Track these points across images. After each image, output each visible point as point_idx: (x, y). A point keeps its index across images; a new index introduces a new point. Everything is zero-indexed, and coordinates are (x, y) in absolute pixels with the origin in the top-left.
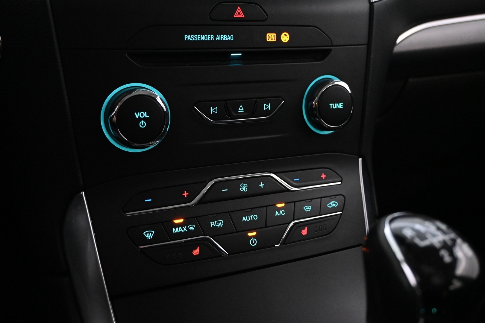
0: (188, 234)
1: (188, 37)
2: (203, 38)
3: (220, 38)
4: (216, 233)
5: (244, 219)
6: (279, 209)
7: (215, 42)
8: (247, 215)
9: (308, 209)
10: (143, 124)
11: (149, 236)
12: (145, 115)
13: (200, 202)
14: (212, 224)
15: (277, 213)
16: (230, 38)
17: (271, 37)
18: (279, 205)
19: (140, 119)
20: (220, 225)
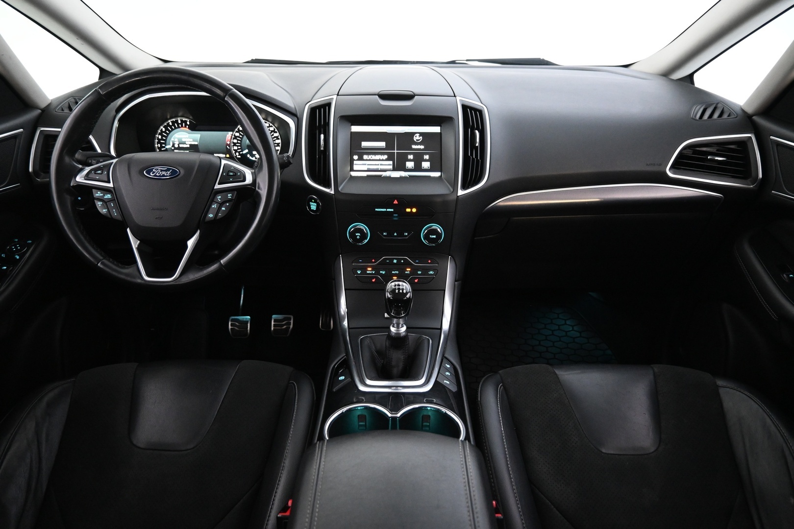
0: (372, 274)
1: (376, 210)
2: (382, 210)
3: (388, 210)
4: (381, 275)
5: (393, 272)
6: (407, 271)
7: (386, 211)
8: (394, 271)
9: (419, 272)
10: (358, 237)
11: (359, 272)
12: (359, 234)
13: (377, 264)
14: (381, 272)
15: (406, 272)
16: (392, 210)
17: (408, 210)
18: (408, 269)
19: (357, 236)
20: (384, 273)
